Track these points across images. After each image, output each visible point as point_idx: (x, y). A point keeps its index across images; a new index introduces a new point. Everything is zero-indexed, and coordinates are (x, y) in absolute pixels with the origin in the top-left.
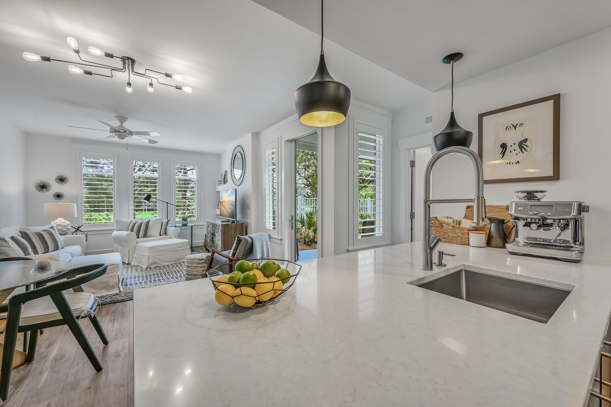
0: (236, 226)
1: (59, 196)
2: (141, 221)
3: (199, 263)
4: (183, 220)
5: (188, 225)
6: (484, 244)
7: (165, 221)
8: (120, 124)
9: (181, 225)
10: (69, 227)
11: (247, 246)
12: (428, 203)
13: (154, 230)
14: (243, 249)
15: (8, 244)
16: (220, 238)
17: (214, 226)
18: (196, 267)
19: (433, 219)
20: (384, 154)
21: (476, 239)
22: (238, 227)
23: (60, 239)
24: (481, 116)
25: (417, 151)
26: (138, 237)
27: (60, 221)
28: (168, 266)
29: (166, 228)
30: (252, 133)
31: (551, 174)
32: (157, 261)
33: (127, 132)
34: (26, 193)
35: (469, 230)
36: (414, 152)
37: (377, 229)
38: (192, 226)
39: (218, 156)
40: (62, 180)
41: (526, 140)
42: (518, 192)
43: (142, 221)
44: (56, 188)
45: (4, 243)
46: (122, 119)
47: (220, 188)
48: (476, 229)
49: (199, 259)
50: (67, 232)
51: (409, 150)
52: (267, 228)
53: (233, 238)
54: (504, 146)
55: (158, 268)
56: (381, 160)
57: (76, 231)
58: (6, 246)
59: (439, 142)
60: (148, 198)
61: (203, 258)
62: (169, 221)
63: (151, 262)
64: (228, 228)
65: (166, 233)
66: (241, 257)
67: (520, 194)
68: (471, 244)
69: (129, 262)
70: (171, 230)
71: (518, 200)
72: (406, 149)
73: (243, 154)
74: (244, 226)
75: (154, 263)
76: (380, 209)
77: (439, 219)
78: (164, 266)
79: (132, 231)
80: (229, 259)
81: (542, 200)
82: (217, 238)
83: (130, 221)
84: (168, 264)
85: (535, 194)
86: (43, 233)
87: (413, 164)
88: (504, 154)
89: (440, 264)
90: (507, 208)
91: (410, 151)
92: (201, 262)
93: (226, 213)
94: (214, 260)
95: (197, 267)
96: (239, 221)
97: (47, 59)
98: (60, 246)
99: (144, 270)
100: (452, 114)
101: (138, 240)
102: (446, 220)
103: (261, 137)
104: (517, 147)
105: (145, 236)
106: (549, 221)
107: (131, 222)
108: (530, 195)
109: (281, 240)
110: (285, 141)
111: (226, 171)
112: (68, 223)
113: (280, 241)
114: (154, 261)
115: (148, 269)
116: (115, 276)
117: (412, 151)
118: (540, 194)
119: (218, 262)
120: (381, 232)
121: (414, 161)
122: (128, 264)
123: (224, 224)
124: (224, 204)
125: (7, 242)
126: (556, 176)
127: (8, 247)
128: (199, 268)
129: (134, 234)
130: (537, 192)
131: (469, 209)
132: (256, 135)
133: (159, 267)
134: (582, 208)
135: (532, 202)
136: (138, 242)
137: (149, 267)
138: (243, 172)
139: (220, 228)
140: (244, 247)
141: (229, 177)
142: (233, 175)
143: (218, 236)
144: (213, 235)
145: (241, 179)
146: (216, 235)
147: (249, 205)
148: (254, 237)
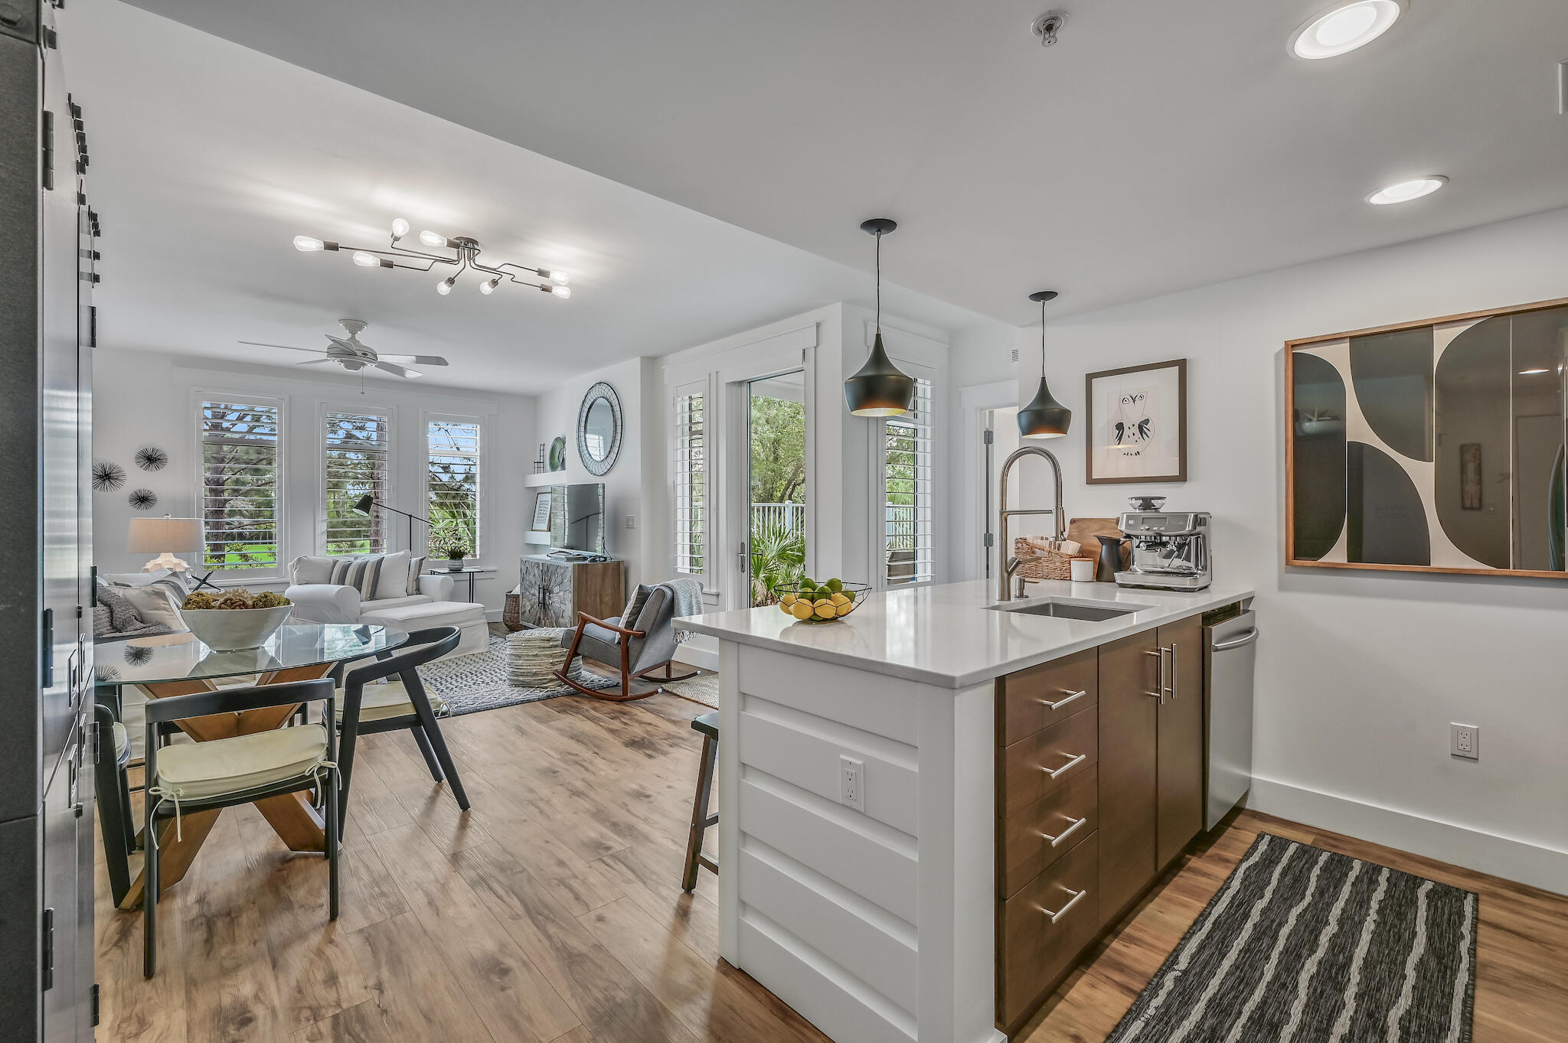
0: (606, 567)
1: (143, 500)
2: (358, 559)
5: (464, 570)
6: (1090, 575)
7: (414, 559)
8: (351, 336)
9: (447, 570)
11: (663, 606)
12: (1005, 514)
13: (395, 582)
14: (655, 612)
16: (570, 596)
17: (547, 570)
18: (536, 655)
19: (1020, 540)
20: (933, 416)
21: (1081, 569)
22: (610, 571)
24: (1090, 377)
25: (997, 411)
27: (168, 560)
29: (418, 578)
30: (642, 358)
31: (1175, 471)
33: (369, 355)
35: (1071, 557)
36: (991, 413)
37: (920, 568)
38: (472, 574)
39: (532, 402)
40: (151, 459)
41: (1147, 421)
42: (1132, 498)
43: (362, 563)
44: (137, 479)
45: (161, 602)
46: (356, 325)
47: (540, 479)
48: (1083, 554)
49: (544, 640)
51: (982, 409)
52: (680, 570)
53: (598, 596)
54: (1120, 427)
56: (929, 429)
57: (200, 587)
58: (165, 609)
59: (1024, 421)
60: (366, 503)
61: (551, 636)
62: (422, 560)
64: (587, 573)
65: (419, 590)
66: (649, 627)
67: (1134, 501)
68: (1073, 578)
70: (430, 581)
71: (1132, 510)
72: (976, 408)
73: (615, 403)
74: (622, 568)
76: (925, 529)
77: (1030, 541)
79: (343, 583)
80: (621, 633)
81: (1161, 510)
82: (559, 597)
83: (332, 561)
85: (1153, 501)
87: (989, 437)
88: (1120, 439)
89: (1021, 596)
90: (1117, 521)
91: (983, 412)
92: (546, 644)
94: (584, 637)
95: (539, 656)
97: (332, 247)
100: (1043, 379)
102: (1039, 541)
103: (663, 368)
104: (1136, 430)
105: (376, 595)
106: (1164, 539)
107: (335, 562)
108: (1147, 504)
109: (717, 595)
110: (727, 384)
111: (562, 441)
112: (185, 565)
113: (715, 598)
117: (987, 412)
118: (1160, 501)
119: (595, 641)
120: (929, 572)
121: (992, 432)
123: (578, 565)
126: (1182, 477)
127: (167, 611)
128: (545, 658)
129: (350, 590)
130: (1154, 498)
131: (1074, 525)
132: (651, 364)
134: (1199, 520)
135: (1149, 514)
136: (363, 610)
138: (615, 445)
139: (569, 574)
140: (658, 607)
141: (571, 453)
142: (586, 452)
143: (562, 593)
144: (546, 590)
145: (610, 461)
146: (556, 589)
147: (633, 521)
148: (676, 587)
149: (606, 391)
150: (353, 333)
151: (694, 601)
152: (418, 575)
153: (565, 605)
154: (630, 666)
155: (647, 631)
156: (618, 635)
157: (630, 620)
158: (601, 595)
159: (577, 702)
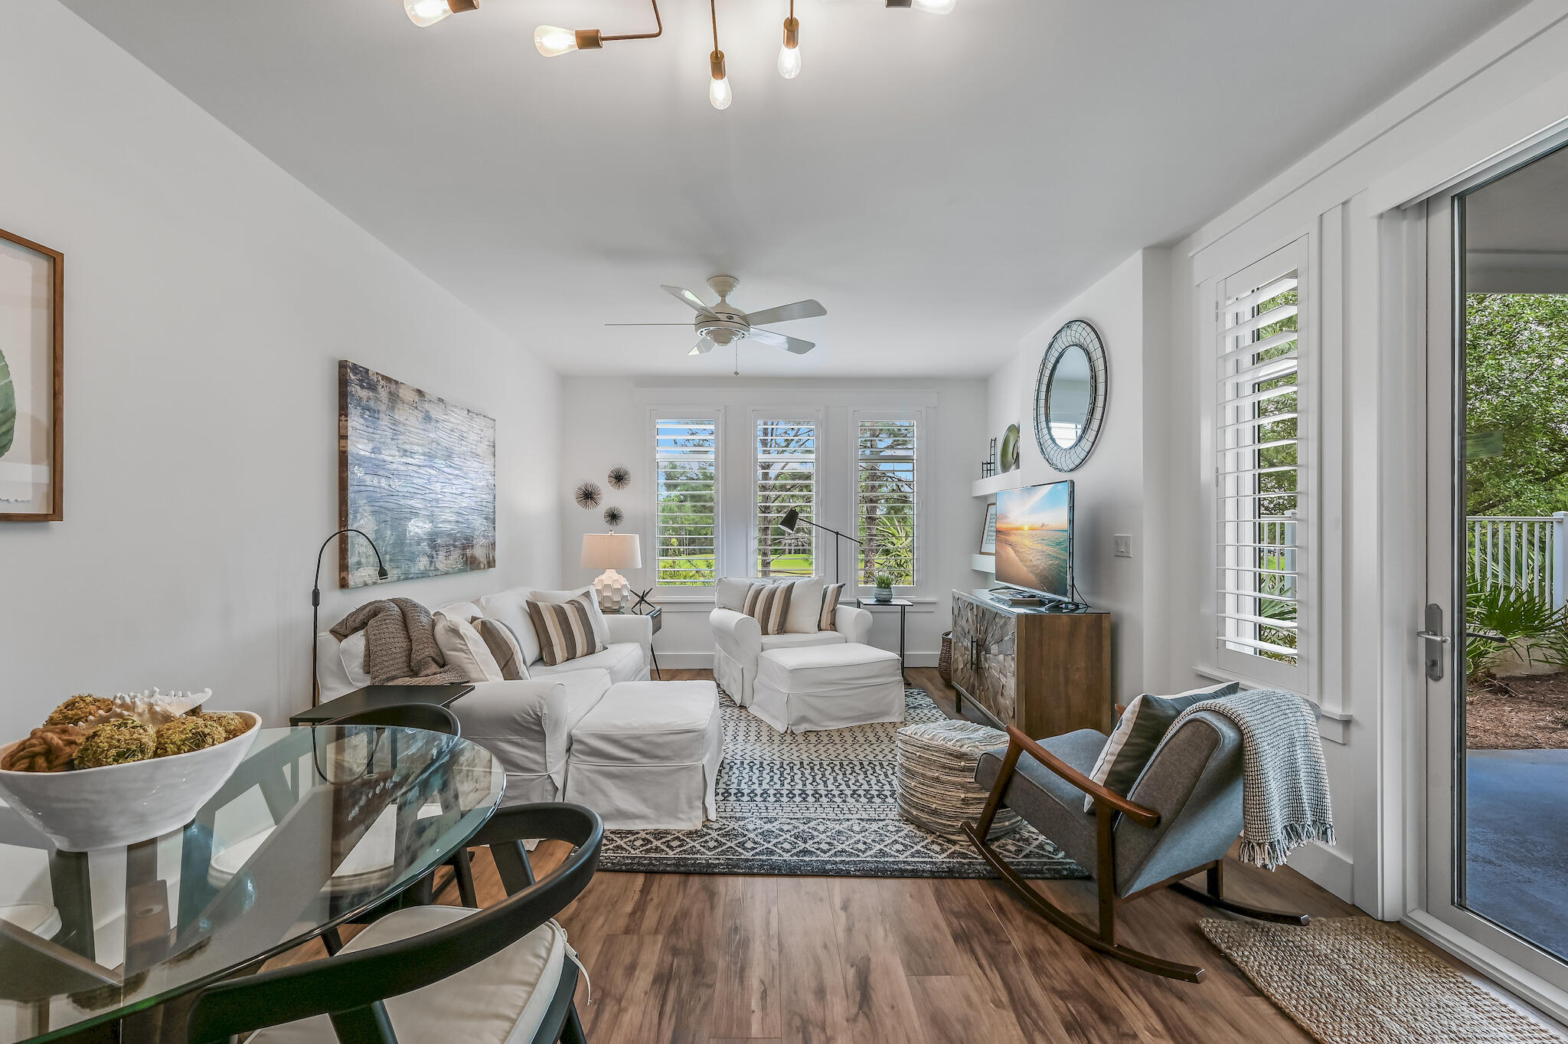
0: (1075, 623)
1: (613, 517)
2: (773, 583)
3: (950, 769)
4: (880, 586)
5: (893, 602)
7: (833, 586)
8: (719, 299)
9: (872, 601)
10: (625, 593)
11: (1211, 759)
13: (805, 614)
14: (1189, 774)
15: (466, 645)
16: (1012, 665)
17: (985, 616)
22: (1083, 629)
23: (603, 624)
26: (765, 632)
27: (610, 577)
28: (840, 732)
29: (834, 609)
30: (1145, 249)
32: (811, 714)
33: (738, 319)
34: (562, 512)
38: (903, 607)
39: (980, 386)
40: (619, 478)
43: (776, 585)
44: (609, 497)
45: (456, 642)
46: (724, 283)
47: (990, 485)
49: (951, 755)
50: (622, 605)
52: (1230, 646)
53: (1061, 672)
55: (813, 738)
57: (640, 602)
58: (462, 651)
60: (791, 519)
61: (964, 750)
62: (841, 587)
63: (795, 715)
64: (1042, 630)
65: (834, 625)
66: (1170, 806)
69: (744, 701)
70: (848, 614)
73: (1095, 346)
74: (1106, 625)
75: (803, 719)
78: (829, 734)
79: (752, 614)
80: (1098, 799)
82: (999, 662)
84: (842, 725)
86: (567, 607)
92: (954, 763)
93: (1023, 571)
96: (1077, 606)
98: (598, 645)
99: (776, 738)
101: (765, 639)
105: (782, 629)
107: (751, 586)
109: (1347, 723)
110: (1381, 216)
111: (1014, 429)
112: (624, 581)
113: (1339, 728)
114: (801, 714)
115: (788, 739)
116: (694, 768)
122: (740, 706)
123: (1027, 615)
124: (1012, 538)
125: (463, 639)
129: (755, 623)
133: (817, 732)
136: (765, 647)
137: (789, 732)
138: (1094, 420)
139: (1012, 627)
140: (1195, 764)
141: (1027, 444)
142: (1048, 437)
143: (1001, 657)
144: (980, 646)
145: (1086, 445)
146: (994, 649)
147: (1127, 544)
148: (1249, 719)
149: (1081, 333)
150: (723, 295)
151: (1300, 756)
152: (835, 606)
153: (1006, 676)
154: (1120, 880)
155: (1166, 814)
156: (1089, 799)
157: (1120, 768)
158: (1066, 669)
159: (1000, 909)
